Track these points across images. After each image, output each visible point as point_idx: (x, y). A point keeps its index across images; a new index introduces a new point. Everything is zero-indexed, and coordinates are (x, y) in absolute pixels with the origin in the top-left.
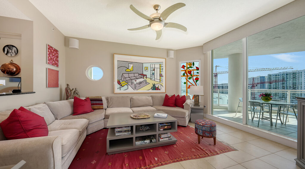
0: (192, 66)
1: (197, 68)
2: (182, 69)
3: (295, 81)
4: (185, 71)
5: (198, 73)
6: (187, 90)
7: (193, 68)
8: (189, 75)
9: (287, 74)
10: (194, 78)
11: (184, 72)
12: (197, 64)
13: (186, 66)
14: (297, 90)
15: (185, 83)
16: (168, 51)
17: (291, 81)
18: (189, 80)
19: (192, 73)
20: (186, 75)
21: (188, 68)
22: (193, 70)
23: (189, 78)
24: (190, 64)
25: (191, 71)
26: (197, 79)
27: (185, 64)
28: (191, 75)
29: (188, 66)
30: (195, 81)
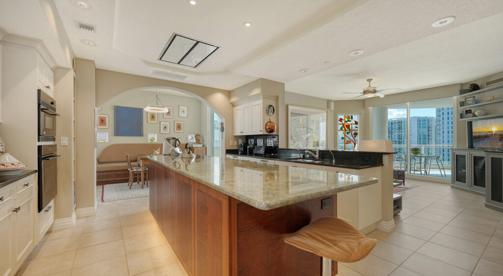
0: (351, 120)
1: (355, 122)
2: (339, 122)
3: (401, 133)
4: (343, 124)
5: (356, 127)
6: (345, 146)
7: (351, 122)
8: (347, 129)
9: (392, 124)
10: (353, 132)
11: (342, 126)
12: (356, 118)
13: (343, 119)
14: (403, 145)
15: (343, 138)
16: (329, 102)
17: (396, 133)
18: (347, 135)
19: (350, 127)
20: (343, 129)
21: (346, 122)
22: (352, 124)
23: (347, 133)
24: (348, 118)
25: (349, 126)
26: (356, 134)
27: (343, 117)
28: (350, 130)
29: (346, 120)
30: (354, 136)
